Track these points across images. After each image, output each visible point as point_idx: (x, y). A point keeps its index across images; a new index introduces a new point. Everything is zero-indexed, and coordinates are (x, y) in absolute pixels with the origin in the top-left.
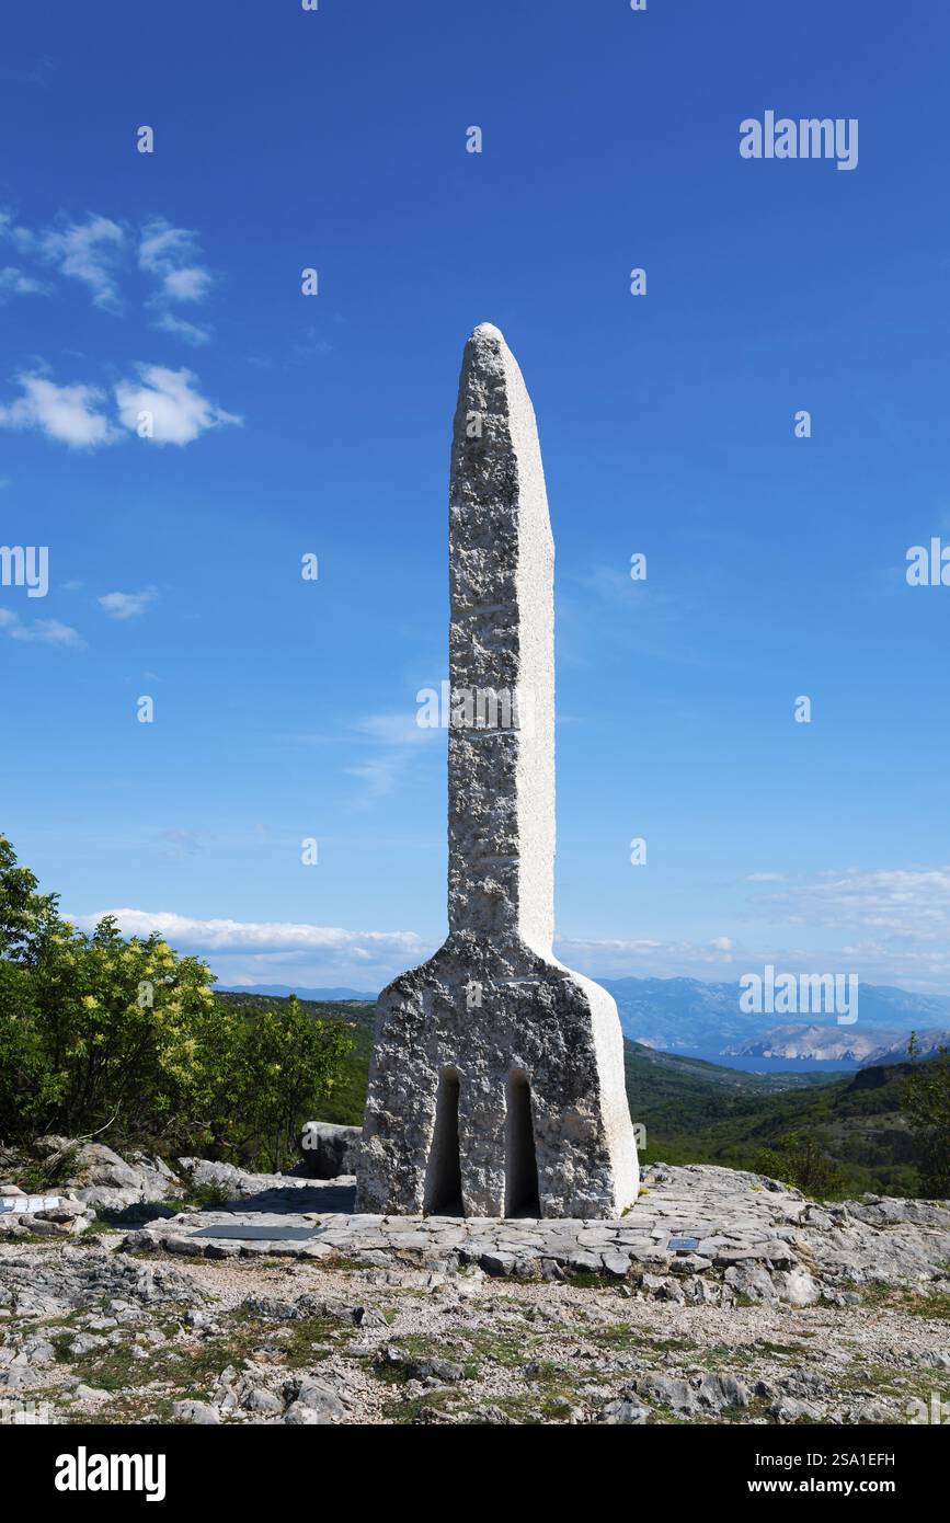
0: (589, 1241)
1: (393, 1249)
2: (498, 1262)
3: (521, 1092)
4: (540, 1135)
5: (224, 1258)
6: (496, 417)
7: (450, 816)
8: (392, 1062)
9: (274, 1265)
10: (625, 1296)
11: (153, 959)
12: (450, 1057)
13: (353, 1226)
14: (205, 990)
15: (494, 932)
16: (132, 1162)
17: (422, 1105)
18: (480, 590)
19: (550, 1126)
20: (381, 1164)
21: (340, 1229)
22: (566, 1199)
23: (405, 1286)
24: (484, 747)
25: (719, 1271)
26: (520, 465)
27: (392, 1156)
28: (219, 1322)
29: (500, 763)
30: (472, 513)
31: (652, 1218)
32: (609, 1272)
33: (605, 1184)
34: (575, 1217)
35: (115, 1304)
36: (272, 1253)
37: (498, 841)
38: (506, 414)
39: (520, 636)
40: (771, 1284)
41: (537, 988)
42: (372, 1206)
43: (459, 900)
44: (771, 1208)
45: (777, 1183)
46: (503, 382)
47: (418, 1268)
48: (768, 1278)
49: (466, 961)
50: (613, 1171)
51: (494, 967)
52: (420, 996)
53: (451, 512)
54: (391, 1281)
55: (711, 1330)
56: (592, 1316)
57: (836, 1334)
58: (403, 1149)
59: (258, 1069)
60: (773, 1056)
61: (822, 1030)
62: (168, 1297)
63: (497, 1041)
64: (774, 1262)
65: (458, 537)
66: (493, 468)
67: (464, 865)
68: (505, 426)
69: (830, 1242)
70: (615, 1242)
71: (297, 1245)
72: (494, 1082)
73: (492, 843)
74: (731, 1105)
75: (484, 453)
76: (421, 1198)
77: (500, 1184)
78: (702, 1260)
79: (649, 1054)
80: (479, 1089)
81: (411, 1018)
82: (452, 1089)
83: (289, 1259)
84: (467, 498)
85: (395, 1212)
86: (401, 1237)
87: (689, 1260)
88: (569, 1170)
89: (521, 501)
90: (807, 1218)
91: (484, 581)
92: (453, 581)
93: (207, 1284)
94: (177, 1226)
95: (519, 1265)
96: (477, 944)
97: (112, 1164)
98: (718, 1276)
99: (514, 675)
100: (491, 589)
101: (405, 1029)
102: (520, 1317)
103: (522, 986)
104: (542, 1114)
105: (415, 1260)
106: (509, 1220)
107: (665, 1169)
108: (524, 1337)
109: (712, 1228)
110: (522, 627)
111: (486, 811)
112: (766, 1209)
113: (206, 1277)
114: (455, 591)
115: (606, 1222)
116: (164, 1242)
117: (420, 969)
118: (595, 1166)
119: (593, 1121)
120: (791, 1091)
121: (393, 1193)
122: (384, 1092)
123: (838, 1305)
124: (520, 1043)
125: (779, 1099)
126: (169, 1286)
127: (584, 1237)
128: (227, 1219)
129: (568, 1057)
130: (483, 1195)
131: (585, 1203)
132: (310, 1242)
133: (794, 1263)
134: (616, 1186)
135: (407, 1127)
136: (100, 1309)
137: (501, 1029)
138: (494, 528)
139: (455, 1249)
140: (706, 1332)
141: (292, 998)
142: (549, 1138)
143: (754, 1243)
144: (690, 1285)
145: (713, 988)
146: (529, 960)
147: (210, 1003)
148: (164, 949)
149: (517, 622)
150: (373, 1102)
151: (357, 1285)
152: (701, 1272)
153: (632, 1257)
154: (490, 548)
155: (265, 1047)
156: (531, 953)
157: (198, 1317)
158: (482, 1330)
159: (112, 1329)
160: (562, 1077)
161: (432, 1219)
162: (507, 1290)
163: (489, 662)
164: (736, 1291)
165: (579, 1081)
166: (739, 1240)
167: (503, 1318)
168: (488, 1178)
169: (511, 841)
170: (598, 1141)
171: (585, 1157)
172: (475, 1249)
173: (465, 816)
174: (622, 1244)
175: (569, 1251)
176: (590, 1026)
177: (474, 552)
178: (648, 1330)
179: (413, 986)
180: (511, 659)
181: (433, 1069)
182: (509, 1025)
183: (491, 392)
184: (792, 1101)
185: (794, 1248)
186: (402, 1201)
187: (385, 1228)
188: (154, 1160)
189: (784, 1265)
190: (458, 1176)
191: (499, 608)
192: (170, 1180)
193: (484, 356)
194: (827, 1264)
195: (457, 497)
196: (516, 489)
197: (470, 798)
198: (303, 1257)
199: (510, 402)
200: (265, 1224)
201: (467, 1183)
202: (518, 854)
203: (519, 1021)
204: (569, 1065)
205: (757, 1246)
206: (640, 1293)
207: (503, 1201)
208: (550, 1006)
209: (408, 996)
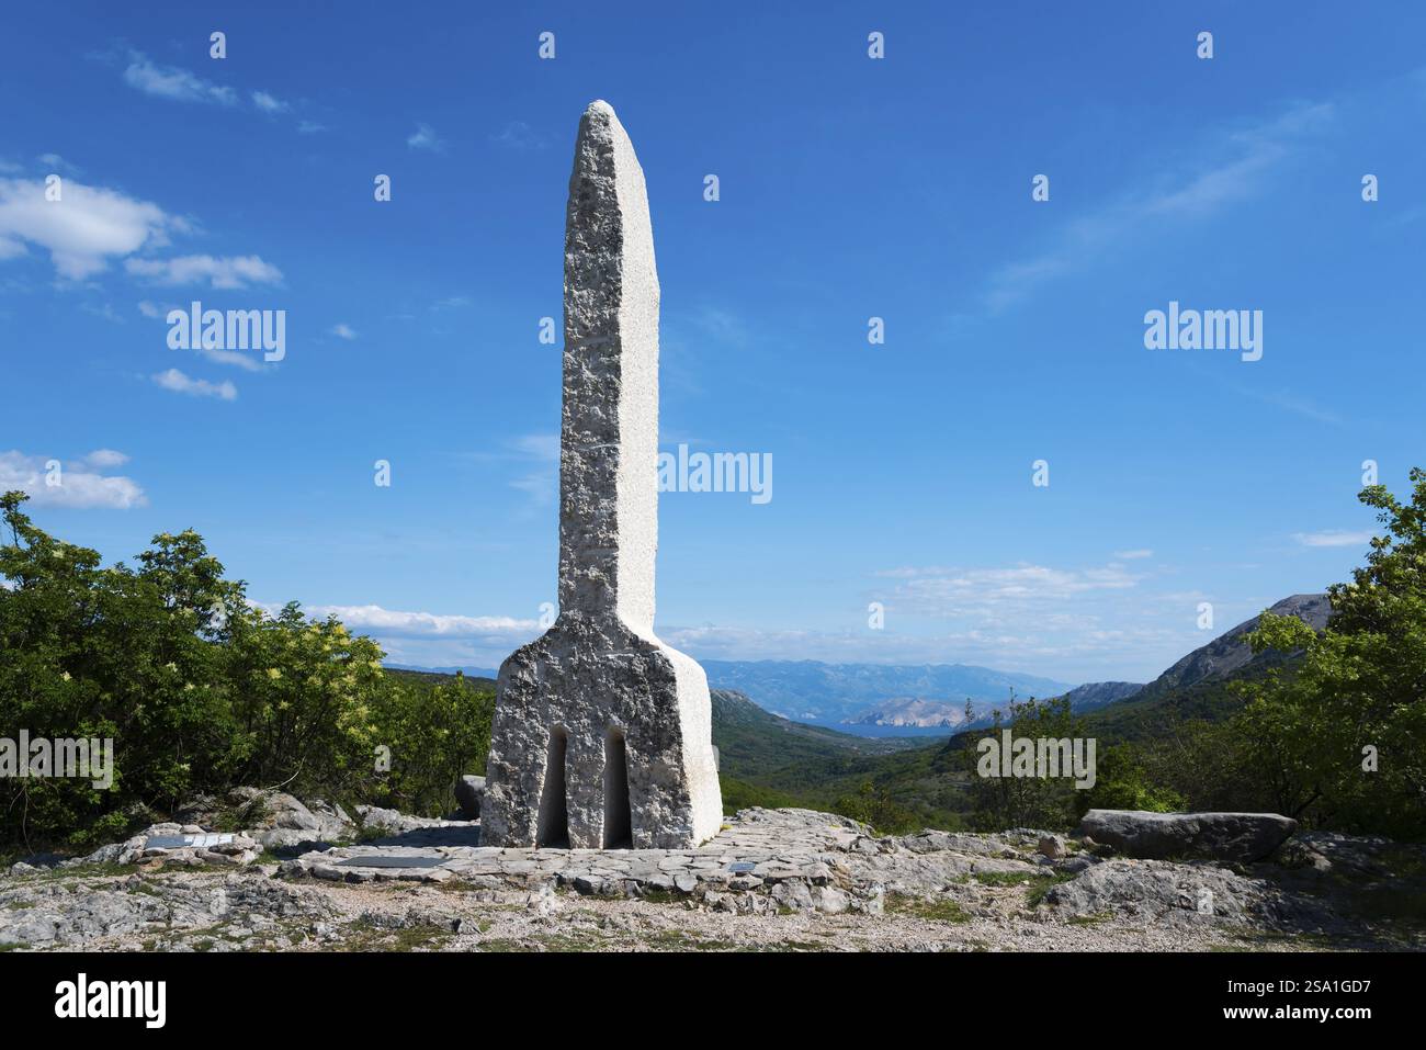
0: (667, 866)
1: (504, 874)
2: (588, 884)
3: (617, 746)
4: (633, 782)
5: (361, 882)
6: (605, 179)
7: (561, 515)
8: (510, 721)
9: (403, 888)
10: (688, 908)
11: (331, 638)
12: (559, 717)
13: (474, 856)
14: (375, 665)
15: (597, 612)
16: (313, 809)
17: (535, 757)
18: (589, 325)
19: (641, 774)
20: (500, 806)
21: (463, 858)
22: (654, 833)
23: (507, 903)
24: (590, 457)
25: (768, 887)
26: (624, 220)
27: (511, 799)
28: (338, 932)
29: (603, 470)
30: (584, 259)
31: (724, 847)
32: (679, 890)
33: (686, 820)
34: (661, 848)
35: (253, 917)
36: (401, 878)
37: (601, 536)
38: (614, 177)
39: (622, 364)
40: (809, 897)
41: (632, 659)
42: (494, 840)
43: (568, 586)
44: (827, 839)
45: (852, 821)
46: (611, 150)
47: (522, 889)
48: (807, 892)
49: (573, 637)
50: (693, 810)
51: (597, 643)
52: (535, 666)
53: (566, 258)
54: (497, 900)
55: (751, 932)
56: (655, 924)
57: (852, 934)
58: (520, 793)
59: (428, 733)
60: (884, 724)
61: (924, 702)
62: (300, 912)
63: (598, 704)
64: (813, 880)
65: (572, 280)
66: (601, 222)
67: (573, 556)
68: (612, 187)
69: (867, 864)
70: (688, 867)
71: (423, 872)
72: (595, 737)
73: (596, 538)
74: (849, 765)
75: (594, 209)
76: (534, 833)
77: (600, 821)
78: (756, 879)
79: (781, 723)
80: (583, 744)
81: (527, 684)
82: (561, 743)
83: (415, 883)
84: (579, 247)
85: (512, 845)
86: (513, 864)
87: (745, 879)
88: (656, 809)
89: (625, 250)
90: (857, 846)
91: (592, 317)
92: (566, 317)
93: (340, 902)
94: (327, 857)
95: (605, 885)
96: (582, 623)
97: (295, 810)
98: (766, 891)
99: (616, 396)
100: (599, 323)
101: (521, 694)
102: (594, 926)
103: (619, 658)
104: (635, 763)
105: (521, 883)
106: (606, 851)
107: (759, 812)
108: (591, 940)
109: (769, 853)
110: (623, 356)
111: (592, 511)
112: (823, 840)
113: (341, 897)
114: (569, 325)
115: (686, 851)
116: (312, 870)
117: (534, 644)
118: (677, 805)
119: (676, 769)
120: (898, 752)
121: (510, 830)
122: (503, 746)
123: (862, 912)
124: (617, 704)
125: (888, 759)
126: (303, 903)
127: (664, 864)
128: (372, 851)
129: (657, 716)
130: (586, 831)
131: (669, 836)
132: (436, 869)
133: (830, 880)
134: (694, 822)
135: (523, 775)
136: (241, 921)
137: (601, 694)
138: (602, 272)
139: (555, 874)
140: (746, 934)
141: (459, 673)
142: (640, 784)
143: (801, 865)
144: (742, 899)
145: (835, 669)
146: (625, 636)
147: (380, 675)
148: (341, 630)
149: (619, 351)
150: (494, 754)
151: (469, 902)
152: (753, 888)
153: (699, 878)
154: (598, 289)
155: (435, 715)
156: (627, 630)
157: (321, 927)
158: (558, 936)
159: (247, 937)
160: (651, 733)
161: (542, 851)
162: (592, 905)
163: (595, 385)
164: (780, 903)
165: (665, 736)
166: (788, 863)
167: (580, 927)
168: (590, 816)
169: (611, 536)
170: (681, 786)
171: (670, 798)
172: (571, 874)
173: (573, 515)
174: (693, 868)
175: (648, 874)
176: (675, 690)
177: (585, 292)
178: (698, 934)
179: (529, 658)
180: (614, 383)
181: (545, 726)
182: (608, 690)
183: (601, 157)
184: (898, 761)
185: (833, 867)
186: (518, 836)
187: (501, 857)
188: (334, 807)
189: (821, 881)
190: (565, 815)
191: (605, 339)
192: (346, 824)
193: (596, 127)
194: (860, 881)
195: (572, 246)
196: (620, 240)
197: (578, 500)
198: (427, 881)
199: (617, 166)
200: (402, 856)
201: (572, 821)
202: (617, 547)
203: (617, 687)
204: (657, 723)
205: (803, 867)
206: (701, 906)
207: (601, 835)
208: (643, 674)
209: (525, 666)
